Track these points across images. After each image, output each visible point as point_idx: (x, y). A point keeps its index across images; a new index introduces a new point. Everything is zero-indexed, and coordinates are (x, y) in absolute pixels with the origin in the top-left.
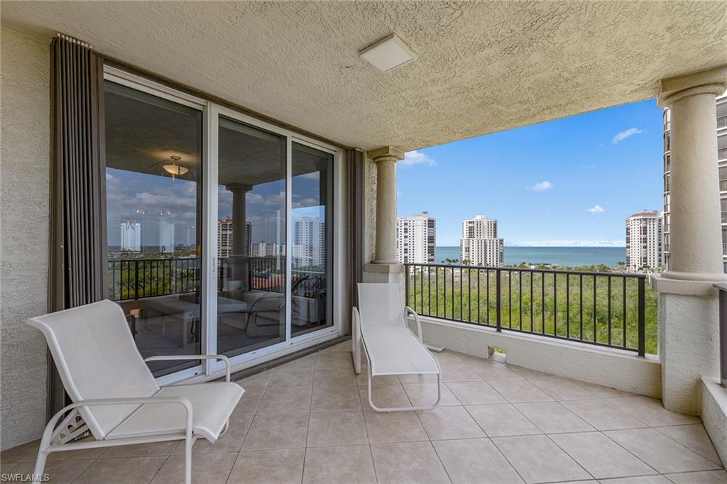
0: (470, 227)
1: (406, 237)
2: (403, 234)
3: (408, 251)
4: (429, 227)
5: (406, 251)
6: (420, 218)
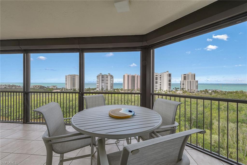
0: (184, 76)
1: (160, 80)
2: (159, 79)
3: (161, 85)
4: (169, 76)
5: (160, 85)
6: (166, 73)
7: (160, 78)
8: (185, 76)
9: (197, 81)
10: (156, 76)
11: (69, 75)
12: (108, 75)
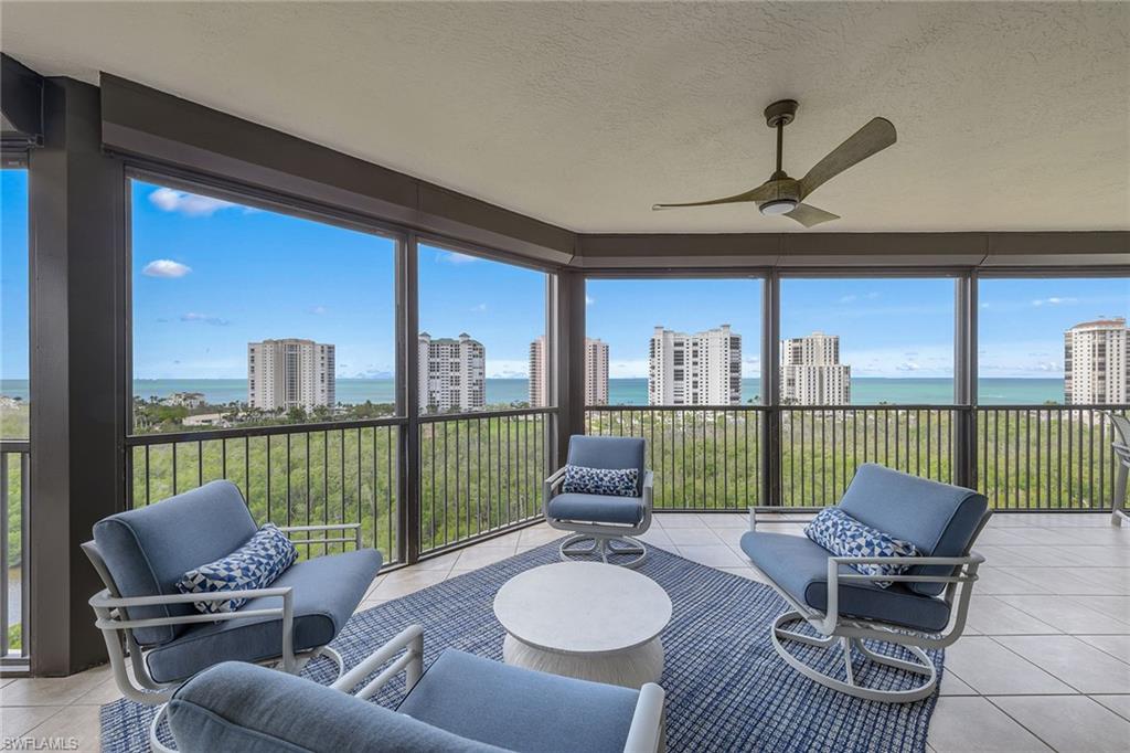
0: (795, 348)
1: (695, 364)
2: (692, 360)
3: (699, 385)
4: (731, 348)
5: (695, 384)
6: (718, 335)
7: (695, 354)
8: (798, 345)
9: (847, 370)
10: (676, 345)
11: (265, 342)
12: (461, 340)
